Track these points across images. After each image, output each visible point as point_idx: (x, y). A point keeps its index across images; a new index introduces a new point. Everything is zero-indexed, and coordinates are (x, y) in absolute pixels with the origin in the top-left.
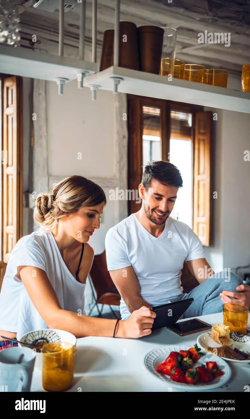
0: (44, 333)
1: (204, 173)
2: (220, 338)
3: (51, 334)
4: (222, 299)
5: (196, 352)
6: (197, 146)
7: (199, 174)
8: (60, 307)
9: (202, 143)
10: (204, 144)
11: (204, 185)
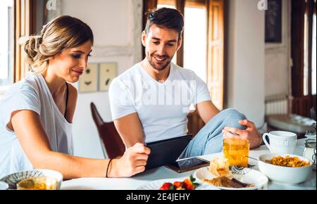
0: (29, 173)
1: (218, 39)
2: (219, 170)
3: (37, 175)
4: (224, 135)
5: (190, 183)
6: (211, 13)
7: (213, 39)
8: (50, 149)
9: (216, 9)
10: (218, 10)
11: (218, 50)
